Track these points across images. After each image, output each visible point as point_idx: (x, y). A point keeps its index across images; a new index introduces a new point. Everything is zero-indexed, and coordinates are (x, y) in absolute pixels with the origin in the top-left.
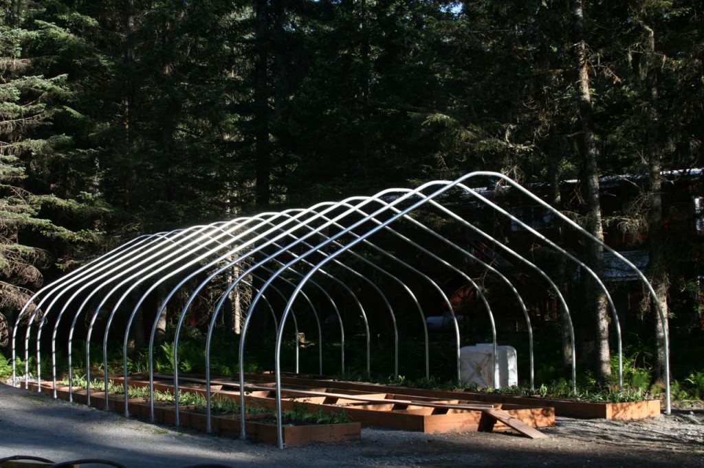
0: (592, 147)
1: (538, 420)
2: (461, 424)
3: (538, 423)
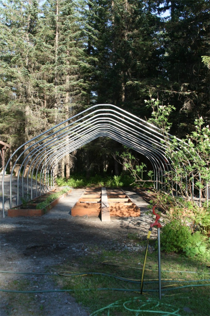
1: (131, 213)
2: (90, 213)
3: (131, 215)
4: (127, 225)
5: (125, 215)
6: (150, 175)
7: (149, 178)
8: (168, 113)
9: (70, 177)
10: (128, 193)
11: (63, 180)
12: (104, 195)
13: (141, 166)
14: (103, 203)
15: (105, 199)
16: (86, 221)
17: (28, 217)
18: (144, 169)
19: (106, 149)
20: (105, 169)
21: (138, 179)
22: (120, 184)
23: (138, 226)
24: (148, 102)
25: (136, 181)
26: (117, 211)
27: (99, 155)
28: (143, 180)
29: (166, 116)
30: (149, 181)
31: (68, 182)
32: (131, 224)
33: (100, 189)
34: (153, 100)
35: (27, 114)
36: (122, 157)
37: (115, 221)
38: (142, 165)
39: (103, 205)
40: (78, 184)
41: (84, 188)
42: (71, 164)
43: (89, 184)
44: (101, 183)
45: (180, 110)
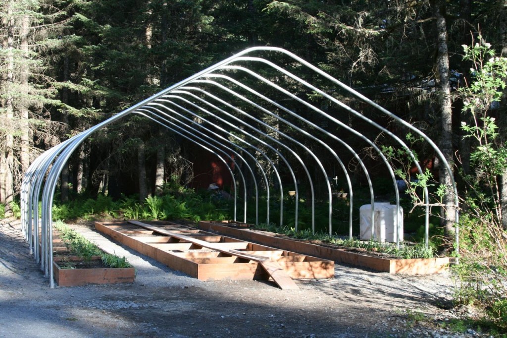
0: (442, 31)
1: (316, 272)
2: (236, 273)
3: (316, 275)
5: (304, 276)
17: (105, 286)
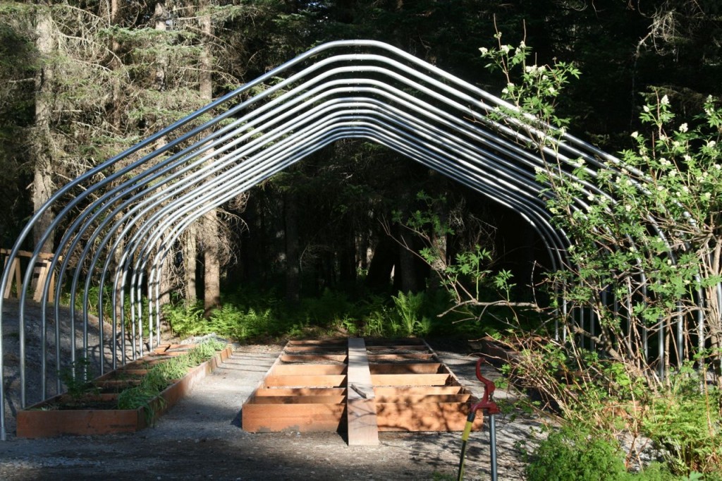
1: (450, 420)
2: (308, 420)
3: (451, 425)
4: (436, 456)
5: (429, 427)
6: (502, 284)
7: (498, 294)
8: (555, 87)
9: (220, 302)
10: (450, 358)
11: (194, 311)
12: (358, 363)
13: (473, 257)
14: (353, 387)
15: (360, 375)
16: (296, 444)
17: (89, 437)
18: (484, 264)
19: (365, 190)
20: (364, 266)
21: (464, 297)
22: (420, 325)
23: (472, 457)
24: (490, 53)
25: (459, 303)
26: (399, 411)
27: (338, 213)
28: (479, 301)
29: (548, 99)
30: (500, 303)
31: (214, 320)
32: (447, 451)
33: (341, 346)
34: (506, 49)
35: (44, 46)
36: (412, 227)
37: (395, 444)
38: (477, 254)
39: (352, 394)
40: (254, 327)
41: (277, 344)
42: (227, 249)
43: (299, 328)
44: (345, 322)
45: (637, 44)
